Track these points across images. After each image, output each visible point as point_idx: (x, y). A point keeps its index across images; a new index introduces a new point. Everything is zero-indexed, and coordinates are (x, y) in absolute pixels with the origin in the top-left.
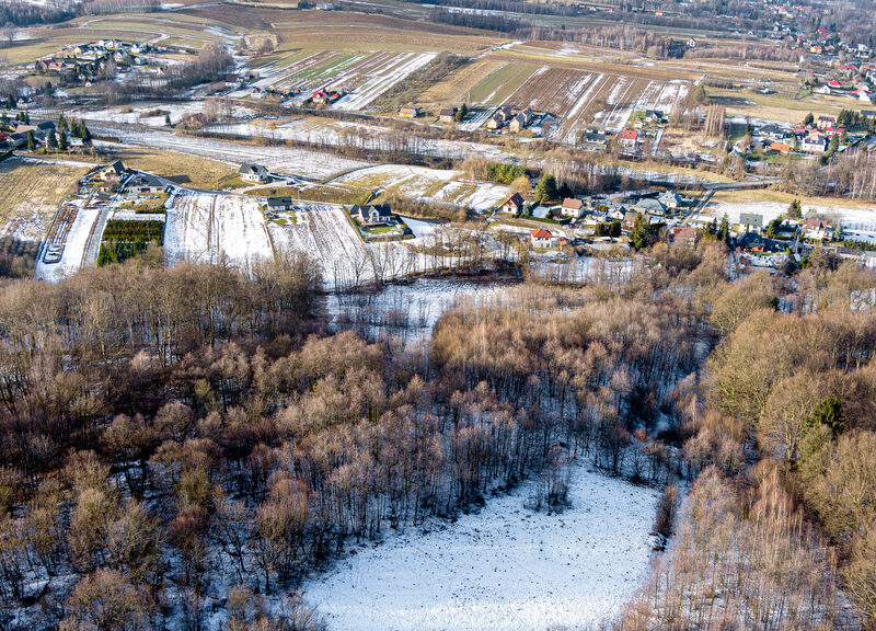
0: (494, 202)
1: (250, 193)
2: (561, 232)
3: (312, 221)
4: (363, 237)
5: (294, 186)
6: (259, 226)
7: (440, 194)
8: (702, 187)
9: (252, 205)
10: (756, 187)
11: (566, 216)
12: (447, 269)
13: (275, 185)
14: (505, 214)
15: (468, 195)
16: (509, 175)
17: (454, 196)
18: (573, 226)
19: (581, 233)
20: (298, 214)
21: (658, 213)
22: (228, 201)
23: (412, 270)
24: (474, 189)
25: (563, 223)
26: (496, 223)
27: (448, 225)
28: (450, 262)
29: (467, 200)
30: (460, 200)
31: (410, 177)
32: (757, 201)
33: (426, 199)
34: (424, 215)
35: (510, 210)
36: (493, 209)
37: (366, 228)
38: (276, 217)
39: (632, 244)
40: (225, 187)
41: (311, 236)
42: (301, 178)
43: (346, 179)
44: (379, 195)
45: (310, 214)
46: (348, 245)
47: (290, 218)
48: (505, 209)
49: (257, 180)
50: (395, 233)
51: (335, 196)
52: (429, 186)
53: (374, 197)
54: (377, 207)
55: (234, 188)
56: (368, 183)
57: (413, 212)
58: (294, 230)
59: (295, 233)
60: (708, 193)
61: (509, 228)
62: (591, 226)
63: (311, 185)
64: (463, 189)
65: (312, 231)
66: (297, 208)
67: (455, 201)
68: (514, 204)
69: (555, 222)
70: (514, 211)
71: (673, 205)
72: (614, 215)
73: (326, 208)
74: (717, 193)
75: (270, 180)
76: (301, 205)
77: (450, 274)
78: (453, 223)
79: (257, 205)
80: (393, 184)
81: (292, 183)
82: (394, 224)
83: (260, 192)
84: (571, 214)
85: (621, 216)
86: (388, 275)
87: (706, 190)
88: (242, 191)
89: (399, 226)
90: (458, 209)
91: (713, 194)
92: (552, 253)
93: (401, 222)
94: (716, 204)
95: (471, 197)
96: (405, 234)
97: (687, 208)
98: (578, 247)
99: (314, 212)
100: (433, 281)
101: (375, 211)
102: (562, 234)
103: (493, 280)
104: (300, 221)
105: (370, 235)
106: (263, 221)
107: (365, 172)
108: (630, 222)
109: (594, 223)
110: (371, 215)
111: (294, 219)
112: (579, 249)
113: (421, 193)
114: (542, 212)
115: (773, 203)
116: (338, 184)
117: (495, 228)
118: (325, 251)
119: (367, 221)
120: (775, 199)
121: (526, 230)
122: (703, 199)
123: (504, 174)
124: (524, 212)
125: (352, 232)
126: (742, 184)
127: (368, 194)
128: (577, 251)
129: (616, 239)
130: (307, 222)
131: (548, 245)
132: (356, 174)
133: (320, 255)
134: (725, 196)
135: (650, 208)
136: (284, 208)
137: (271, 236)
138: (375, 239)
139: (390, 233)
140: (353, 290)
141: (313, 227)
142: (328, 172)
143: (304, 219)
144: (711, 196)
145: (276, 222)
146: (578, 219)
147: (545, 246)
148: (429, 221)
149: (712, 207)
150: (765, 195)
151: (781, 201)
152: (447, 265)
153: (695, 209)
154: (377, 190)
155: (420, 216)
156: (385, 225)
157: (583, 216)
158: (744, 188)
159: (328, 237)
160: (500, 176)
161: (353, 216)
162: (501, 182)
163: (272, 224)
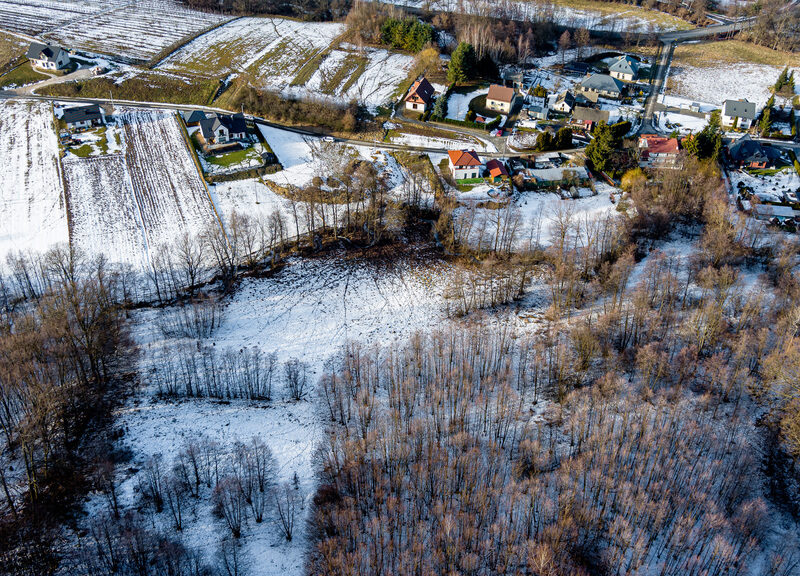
0: (391, 88)
1: (43, 93)
2: (489, 147)
3: (131, 146)
4: (205, 174)
5: (108, 75)
6: (49, 162)
7: (315, 80)
8: (657, 40)
9: (43, 120)
10: (723, 37)
11: (493, 113)
12: (330, 232)
13: (81, 75)
14: (408, 113)
15: (354, 80)
16: (409, 39)
17: (336, 82)
18: (504, 132)
19: (516, 144)
20: (110, 132)
21: (612, 95)
22: (10, 111)
23: (278, 240)
24: (363, 64)
25: (491, 127)
26: (398, 131)
27: (330, 139)
28: (333, 215)
29: (353, 90)
30: (345, 90)
31: (273, 45)
32: (730, 62)
33: (296, 90)
34: (295, 119)
35: (415, 106)
36: (391, 105)
37: (210, 156)
38: (77, 142)
39: (589, 164)
40: (7, 83)
41: (127, 178)
42: (119, 59)
43: (185, 57)
44: (231, 83)
45: (129, 131)
46: (184, 193)
47: (98, 143)
48: (409, 106)
49: (54, 68)
50: (254, 163)
51: (168, 91)
52: (301, 63)
53: (223, 88)
54: (225, 120)
55: (20, 84)
56: (215, 62)
57: (278, 116)
58: (102, 167)
59: (103, 174)
60: (666, 50)
61: (415, 140)
62: (530, 131)
63: (132, 72)
64: (348, 64)
65: (130, 166)
66: (110, 119)
67: (338, 91)
68: (420, 100)
69: (479, 126)
70: (421, 108)
71: (628, 78)
72: (558, 107)
73: (154, 116)
74: (679, 49)
75: (72, 66)
76: (117, 112)
77: (334, 245)
78: (336, 134)
79: (51, 118)
80: (251, 62)
81: (106, 71)
82: (252, 144)
83: (58, 91)
84: (499, 108)
85: (567, 108)
86: (242, 255)
87: (662, 44)
88: (31, 89)
89: (258, 146)
90: (342, 111)
91: (672, 50)
92: (480, 191)
93: (262, 139)
94: (681, 70)
95: (360, 81)
96: (268, 163)
97: (646, 82)
98: (516, 178)
99: (134, 126)
100: (310, 264)
101: (222, 127)
102: (491, 148)
103: (401, 254)
104: (113, 147)
105: (216, 169)
106: (56, 151)
107: (212, 38)
108: (581, 120)
109: (533, 125)
110: (217, 133)
111: (103, 144)
112: (516, 179)
113: (290, 80)
114: (460, 106)
115: (751, 67)
116: (171, 67)
117: (397, 141)
118: (148, 210)
119: (211, 142)
120: (750, 58)
121: (439, 143)
122: (662, 63)
123: (403, 37)
124: (435, 112)
125: (190, 165)
126: (705, 32)
127: (214, 85)
128: (514, 183)
129: (565, 154)
130: (123, 148)
131: (474, 175)
132: (199, 45)
133: (139, 218)
134: (688, 55)
135: (602, 88)
136: (89, 123)
137: (66, 183)
138: (223, 178)
139: (245, 165)
140: (189, 295)
141: (131, 157)
142: (158, 43)
143: (119, 142)
144: (670, 56)
145: (75, 152)
146: (509, 116)
147: (469, 176)
148: (301, 131)
149: (677, 78)
150: (737, 51)
151: (760, 62)
152: (330, 223)
153: (657, 82)
154: (226, 76)
155: (289, 123)
156: (238, 148)
157: (516, 110)
158: (708, 38)
159: (153, 177)
160: (397, 38)
161: (191, 131)
162: (398, 49)
163: (72, 156)
